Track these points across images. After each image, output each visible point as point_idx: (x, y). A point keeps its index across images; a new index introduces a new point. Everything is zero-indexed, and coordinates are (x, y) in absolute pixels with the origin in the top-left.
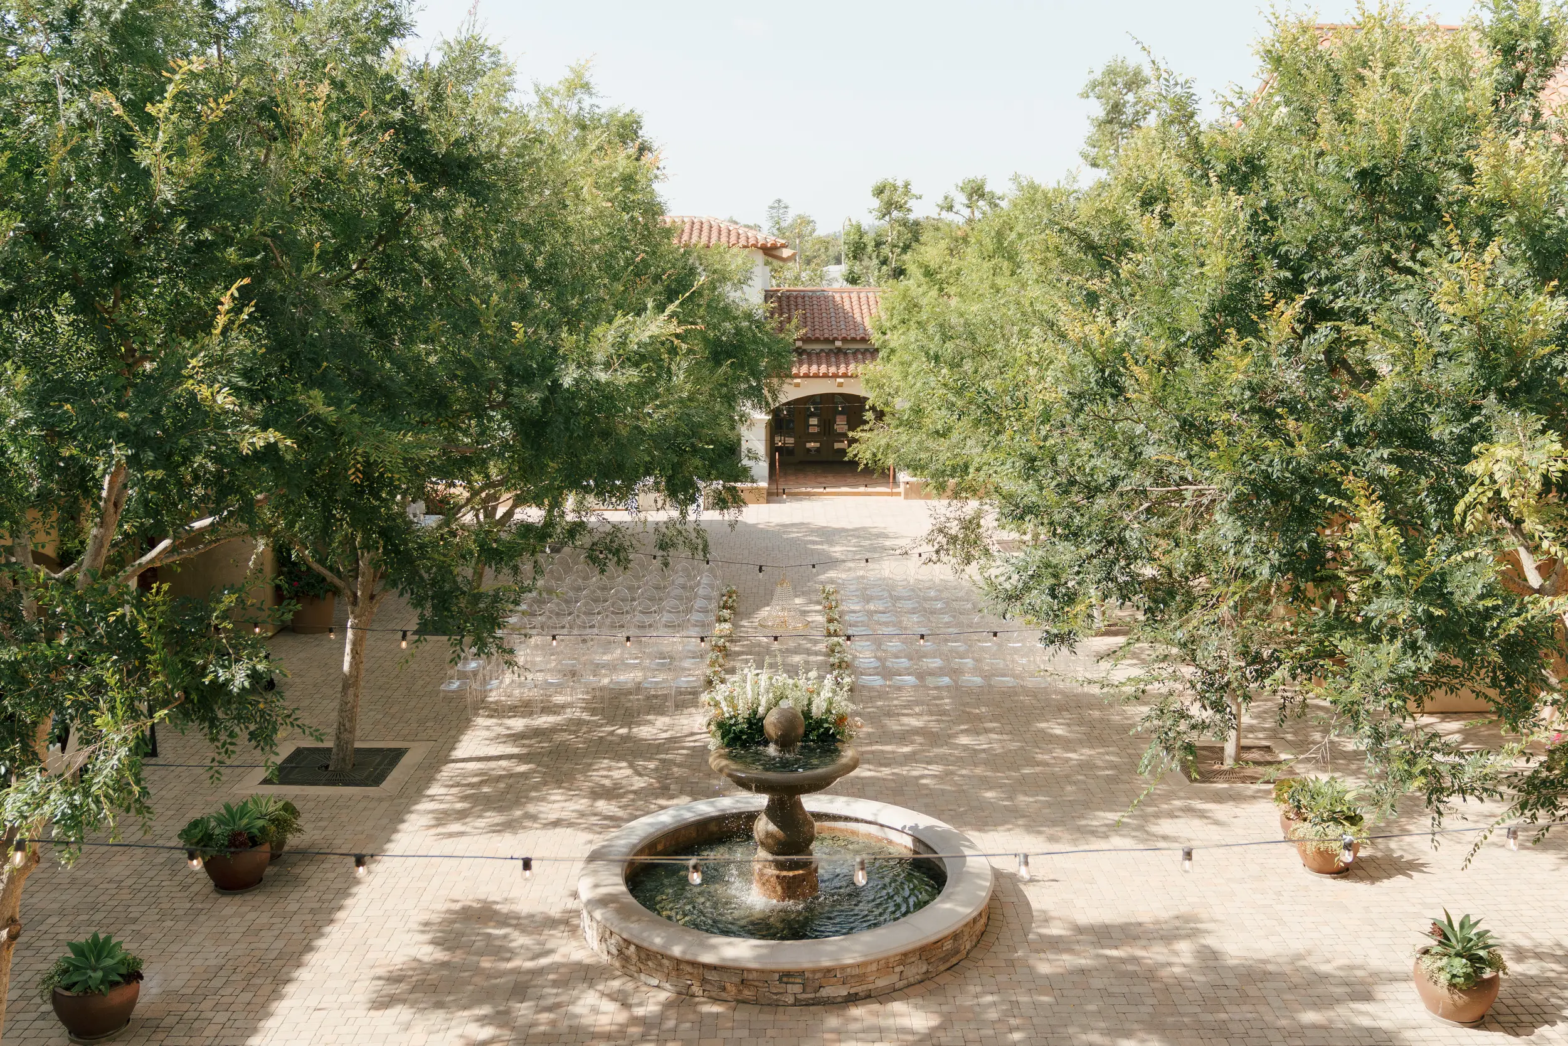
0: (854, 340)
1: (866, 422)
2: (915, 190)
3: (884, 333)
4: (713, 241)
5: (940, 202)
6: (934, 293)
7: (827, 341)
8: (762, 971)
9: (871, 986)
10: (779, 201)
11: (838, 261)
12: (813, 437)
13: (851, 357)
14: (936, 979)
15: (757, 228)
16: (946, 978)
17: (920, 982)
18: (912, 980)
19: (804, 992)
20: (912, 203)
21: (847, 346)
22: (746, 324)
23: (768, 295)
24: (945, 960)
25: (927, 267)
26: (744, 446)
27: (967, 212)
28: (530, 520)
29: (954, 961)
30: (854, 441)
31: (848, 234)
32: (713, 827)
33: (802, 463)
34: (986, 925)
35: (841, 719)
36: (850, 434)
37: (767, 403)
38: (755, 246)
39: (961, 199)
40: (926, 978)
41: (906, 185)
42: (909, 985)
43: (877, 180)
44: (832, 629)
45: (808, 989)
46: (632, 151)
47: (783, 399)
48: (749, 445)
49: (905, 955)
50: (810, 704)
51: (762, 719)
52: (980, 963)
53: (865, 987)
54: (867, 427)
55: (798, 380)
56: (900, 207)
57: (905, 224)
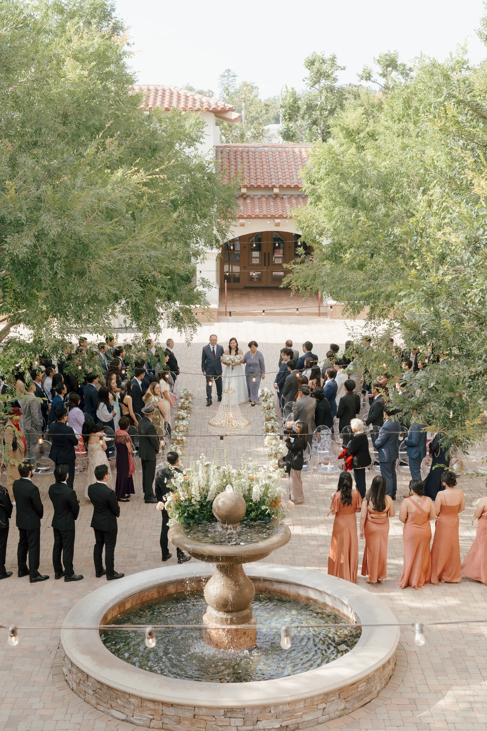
0: (289, 187)
1: (298, 256)
2: (339, 62)
3: (313, 184)
4: (174, 105)
5: (361, 73)
6: (353, 150)
7: (267, 188)
8: (210, 708)
9: (299, 720)
10: (229, 71)
11: (277, 121)
12: (255, 267)
13: (286, 201)
14: (352, 715)
15: (210, 94)
16: (360, 713)
17: (339, 717)
18: (332, 715)
19: (244, 725)
20: (337, 73)
21: (283, 193)
22: (199, 175)
23: (219, 151)
24: (359, 698)
25: (347, 129)
26: (198, 276)
27: (382, 81)
28: (22, 338)
29: (367, 699)
30: (287, 272)
31: (284, 99)
32: (172, 589)
33: (246, 288)
34: (393, 670)
35: (275, 502)
36: (285, 265)
37: (217, 241)
38: (208, 110)
39: (377, 70)
40: (343, 713)
41: (333, 59)
42: (330, 720)
43: (308, 55)
44: (270, 425)
45: (248, 723)
46: (106, 30)
47: (230, 237)
48: (203, 275)
49: (327, 694)
50: (250, 490)
51: (211, 503)
52: (388, 702)
53: (294, 721)
54: (299, 260)
55: (242, 221)
56: (328, 76)
57: (331, 89)
